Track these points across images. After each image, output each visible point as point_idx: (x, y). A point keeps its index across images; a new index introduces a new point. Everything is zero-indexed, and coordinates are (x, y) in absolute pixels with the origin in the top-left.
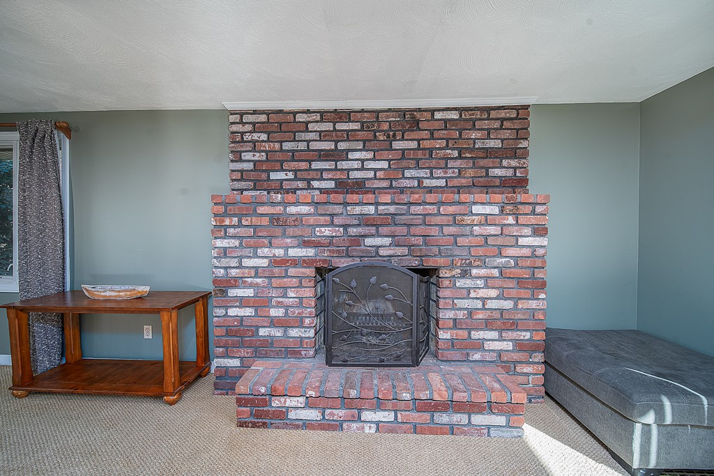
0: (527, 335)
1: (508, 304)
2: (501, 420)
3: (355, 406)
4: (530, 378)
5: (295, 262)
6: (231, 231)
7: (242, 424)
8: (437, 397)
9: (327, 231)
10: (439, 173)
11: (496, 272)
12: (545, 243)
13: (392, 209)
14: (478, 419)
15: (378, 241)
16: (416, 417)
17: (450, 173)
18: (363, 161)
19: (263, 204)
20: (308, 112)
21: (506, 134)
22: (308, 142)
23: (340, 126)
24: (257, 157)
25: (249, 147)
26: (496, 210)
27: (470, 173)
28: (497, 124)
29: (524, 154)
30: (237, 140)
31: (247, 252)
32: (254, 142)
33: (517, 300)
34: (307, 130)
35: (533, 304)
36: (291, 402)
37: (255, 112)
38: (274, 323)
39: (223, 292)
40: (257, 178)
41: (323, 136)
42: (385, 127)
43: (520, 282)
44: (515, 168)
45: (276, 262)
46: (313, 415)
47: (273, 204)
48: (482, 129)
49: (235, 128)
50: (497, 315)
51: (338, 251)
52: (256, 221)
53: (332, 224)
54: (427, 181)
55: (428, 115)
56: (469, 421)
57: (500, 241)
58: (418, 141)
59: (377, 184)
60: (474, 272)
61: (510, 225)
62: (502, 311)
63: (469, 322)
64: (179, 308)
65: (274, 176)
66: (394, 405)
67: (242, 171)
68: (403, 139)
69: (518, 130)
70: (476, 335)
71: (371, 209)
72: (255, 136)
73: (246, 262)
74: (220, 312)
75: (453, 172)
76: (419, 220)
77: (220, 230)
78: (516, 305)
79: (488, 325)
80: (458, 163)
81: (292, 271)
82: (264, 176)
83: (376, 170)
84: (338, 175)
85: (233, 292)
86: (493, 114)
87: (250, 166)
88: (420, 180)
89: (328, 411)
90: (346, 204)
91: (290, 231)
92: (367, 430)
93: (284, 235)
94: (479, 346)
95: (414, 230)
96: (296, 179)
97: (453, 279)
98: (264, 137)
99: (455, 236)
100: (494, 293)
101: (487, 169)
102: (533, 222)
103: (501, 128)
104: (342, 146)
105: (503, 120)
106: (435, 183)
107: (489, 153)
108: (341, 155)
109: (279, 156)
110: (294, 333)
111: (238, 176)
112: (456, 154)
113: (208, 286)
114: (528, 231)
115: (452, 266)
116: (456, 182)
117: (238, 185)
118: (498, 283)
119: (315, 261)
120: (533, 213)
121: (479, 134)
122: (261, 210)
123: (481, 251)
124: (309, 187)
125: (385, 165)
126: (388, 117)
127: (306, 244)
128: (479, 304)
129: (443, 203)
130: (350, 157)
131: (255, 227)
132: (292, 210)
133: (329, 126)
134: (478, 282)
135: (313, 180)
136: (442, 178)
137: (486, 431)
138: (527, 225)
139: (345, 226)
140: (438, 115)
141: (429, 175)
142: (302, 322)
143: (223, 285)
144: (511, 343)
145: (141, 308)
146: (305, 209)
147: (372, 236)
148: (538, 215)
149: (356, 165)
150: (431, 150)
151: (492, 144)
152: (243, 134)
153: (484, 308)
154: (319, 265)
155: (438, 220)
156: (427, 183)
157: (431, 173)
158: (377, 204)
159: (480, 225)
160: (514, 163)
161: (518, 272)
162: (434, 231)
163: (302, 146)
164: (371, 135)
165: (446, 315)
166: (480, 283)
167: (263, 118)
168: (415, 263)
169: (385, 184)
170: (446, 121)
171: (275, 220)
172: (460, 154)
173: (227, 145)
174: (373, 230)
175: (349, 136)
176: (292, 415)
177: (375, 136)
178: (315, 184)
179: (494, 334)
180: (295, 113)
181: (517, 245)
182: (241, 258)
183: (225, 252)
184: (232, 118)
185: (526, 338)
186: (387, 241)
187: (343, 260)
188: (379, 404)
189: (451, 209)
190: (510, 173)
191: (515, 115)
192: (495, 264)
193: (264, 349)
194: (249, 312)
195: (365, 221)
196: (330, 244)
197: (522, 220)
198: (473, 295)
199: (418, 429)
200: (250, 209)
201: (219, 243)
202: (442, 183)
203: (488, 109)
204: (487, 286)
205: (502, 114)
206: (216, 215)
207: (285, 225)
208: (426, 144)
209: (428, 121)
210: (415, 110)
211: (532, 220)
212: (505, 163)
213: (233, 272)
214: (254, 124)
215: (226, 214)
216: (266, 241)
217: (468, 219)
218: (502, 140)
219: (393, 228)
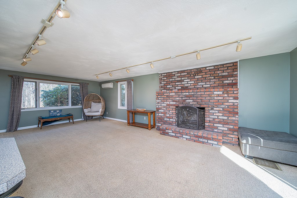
0: (232, 127)
1: (226, 118)
2: (216, 143)
3: (182, 134)
4: (233, 139)
5: (172, 105)
6: (159, 98)
7: (161, 134)
8: (199, 135)
9: (178, 99)
10: (208, 83)
11: (221, 109)
12: (238, 102)
13: (193, 93)
14: (209, 141)
15: (189, 101)
16: (194, 138)
17: (211, 83)
18: (187, 82)
19: (165, 93)
20: (175, 72)
21: (229, 71)
22: (175, 78)
23: (182, 74)
24: (164, 83)
25: (163, 81)
26: (221, 93)
27: (218, 82)
28: (226, 68)
29: (236, 76)
30: (161, 79)
31: (162, 103)
32: (164, 80)
33: (228, 117)
34: (175, 76)
35: (234, 118)
36: (169, 131)
37: (164, 73)
38: (167, 117)
39: (158, 111)
40: (164, 87)
41: (178, 77)
42: (193, 73)
43: (230, 112)
44: (233, 80)
45: (168, 105)
46: (174, 134)
47: (167, 93)
48: (221, 70)
49: (160, 77)
50: (222, 120)
51: (180, 103)
52: (164, 97)
53: (179, 97)
54: (205, 85)
55: (205, 69)
56: (208, 142)
57: (223, 101)
58: (202, 75)
59: (191, 87)
60: (215, 109)
61: (225, 97)
62: (223, 119)
63: (214, 121)
64: (151, 113)
65: (168, 87)
66: (190, 135)
67: (161, 86)
68: (198, 75)
69: (233, 69)
70: (215, 125)
71: (188, 94)
72: (164, 78)
73: (162, 105)
74: (157, 114)
75: (212, 83)
76: (200, 96)
77: (157, 98)
78: (228, 118)
79: (219, 123)
80: (214, 80)
81: (171, 107)
82: (166, 87)
83: (191, 84)
84: (182, 85)
85: (160, 111)
86: (225, 66)
87: (163, 85)
88: (202, 85)
89: (176, 134)
90: (182, 93)
91: (170, 99)
92: (184, 139)
93: (169, 99)
94: (217, 128)
95: (198, 98)
96: (172, 87)
97: (209, 110)
98: (166, 78)
99: (209, 100)
100: (221, 114)
101: (223, 81)
102: (233, 96)
103: (228, 69)
104: (182, 79)
105: (228, 67)
106: (207, 86)
107: (223, 77)
108: (183, 81)
109: (169, 82)
110: (171, 120)
111: (161, 87)
112: (213, 78)
113: (155, 110)
114: (232, 98)
115: (209, 107)
116: (213, 85)
117: (161, 89)
118: (222, 112)
119: (176, 105)
120: (233, 93)
121: (220, 72)
122: (165, 94)
123: (217, 104)
124: (175, 89)
125: (193, 82)
126: (194, 70)
127: (173, 101)
128: (217, 117)
129: (206, 92)
130: (184, 81)
131: (164, 98)
132: (171, 94)
133: (180, 74)
134: (216, 111)
135: (176, 87)
136: (209, 84)
137: (212, 145)
138: (232, 97)
139: (182, 97)
140: (207, 68)
141: (205, 84)
142: (173, 118)
143: (158, 109)
144: (227, 128)
145: (145, 113)
146: (173, 94)
147: (188, 100)
148: (235, 94)
149: (186, 83)
150: (206, 78)
151: (224, 74)
152: (162, 78)
153: (218, 118)
154: (176, 106)
155: (204, 96)
156: (204, 86)
157: (206, 83)
158: (189, 92)
159: (216, 97)
160: (232, 79)
161: (229, 109)
162: (204, 98)
163: (174, 80)
164: (189, 75)
165: (207, 119)
166: (217, 112)
167: (166, 74)
168: (198, 106)
169: (193, 87)
170: (210, 69)
171: (167, 96)
172: (214, 78)
173: (159, 81)
174: (188, 98)
175: (184, 76)
176: (170, 134)
177: (191, 75)
178: (177, 88)
179: (221, 125)
180: (172, 72)
181: (228, 102)
182: (161, 104)
183: (158, 103)
184: (160, 75)
185: (231, 127)
186: (192, 101)
187: (181, 105)
188: (187, 135)
189: (208, 93)
190: (231, 82)
191: (232, 65)
192: (221, 107)
193: (165, 123)
194: (163, 115)
195: (186, 96)
196: (179, 101)
197: (229, 95)
198: (214, 114)
199: (195, 141)
200: (163, 94)
201: (157, 101)
202: (209, 86)
203: (223, 65)
204: (219, 113)
205: (228, 65)
206: (157, 96)
207: (169, 97)
208: (204, 76)
209: (205, 70)
210: (201, 68)
211: (233, 95)
212: (229, 79)
213: (160, 107)
214: (164, 76)
215: (158, 95)
216: (166, 101)
217: (213, 95)
218: (228, 73)
219: (193, 98)
